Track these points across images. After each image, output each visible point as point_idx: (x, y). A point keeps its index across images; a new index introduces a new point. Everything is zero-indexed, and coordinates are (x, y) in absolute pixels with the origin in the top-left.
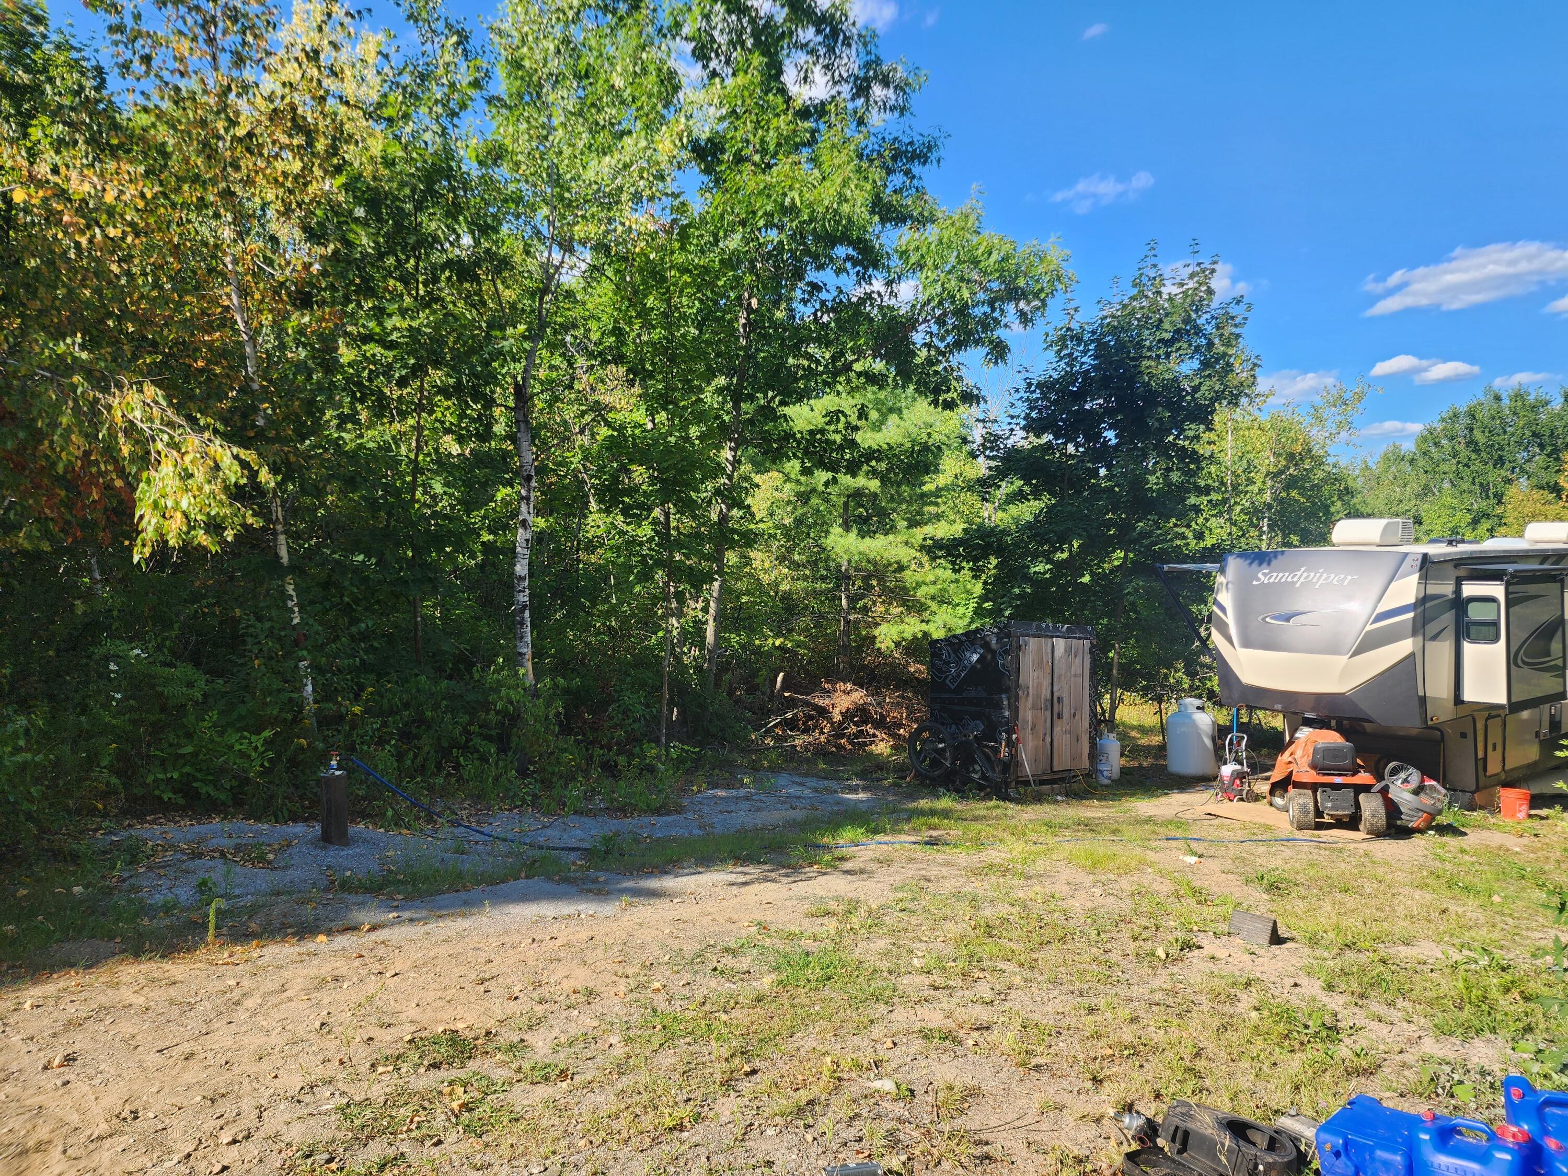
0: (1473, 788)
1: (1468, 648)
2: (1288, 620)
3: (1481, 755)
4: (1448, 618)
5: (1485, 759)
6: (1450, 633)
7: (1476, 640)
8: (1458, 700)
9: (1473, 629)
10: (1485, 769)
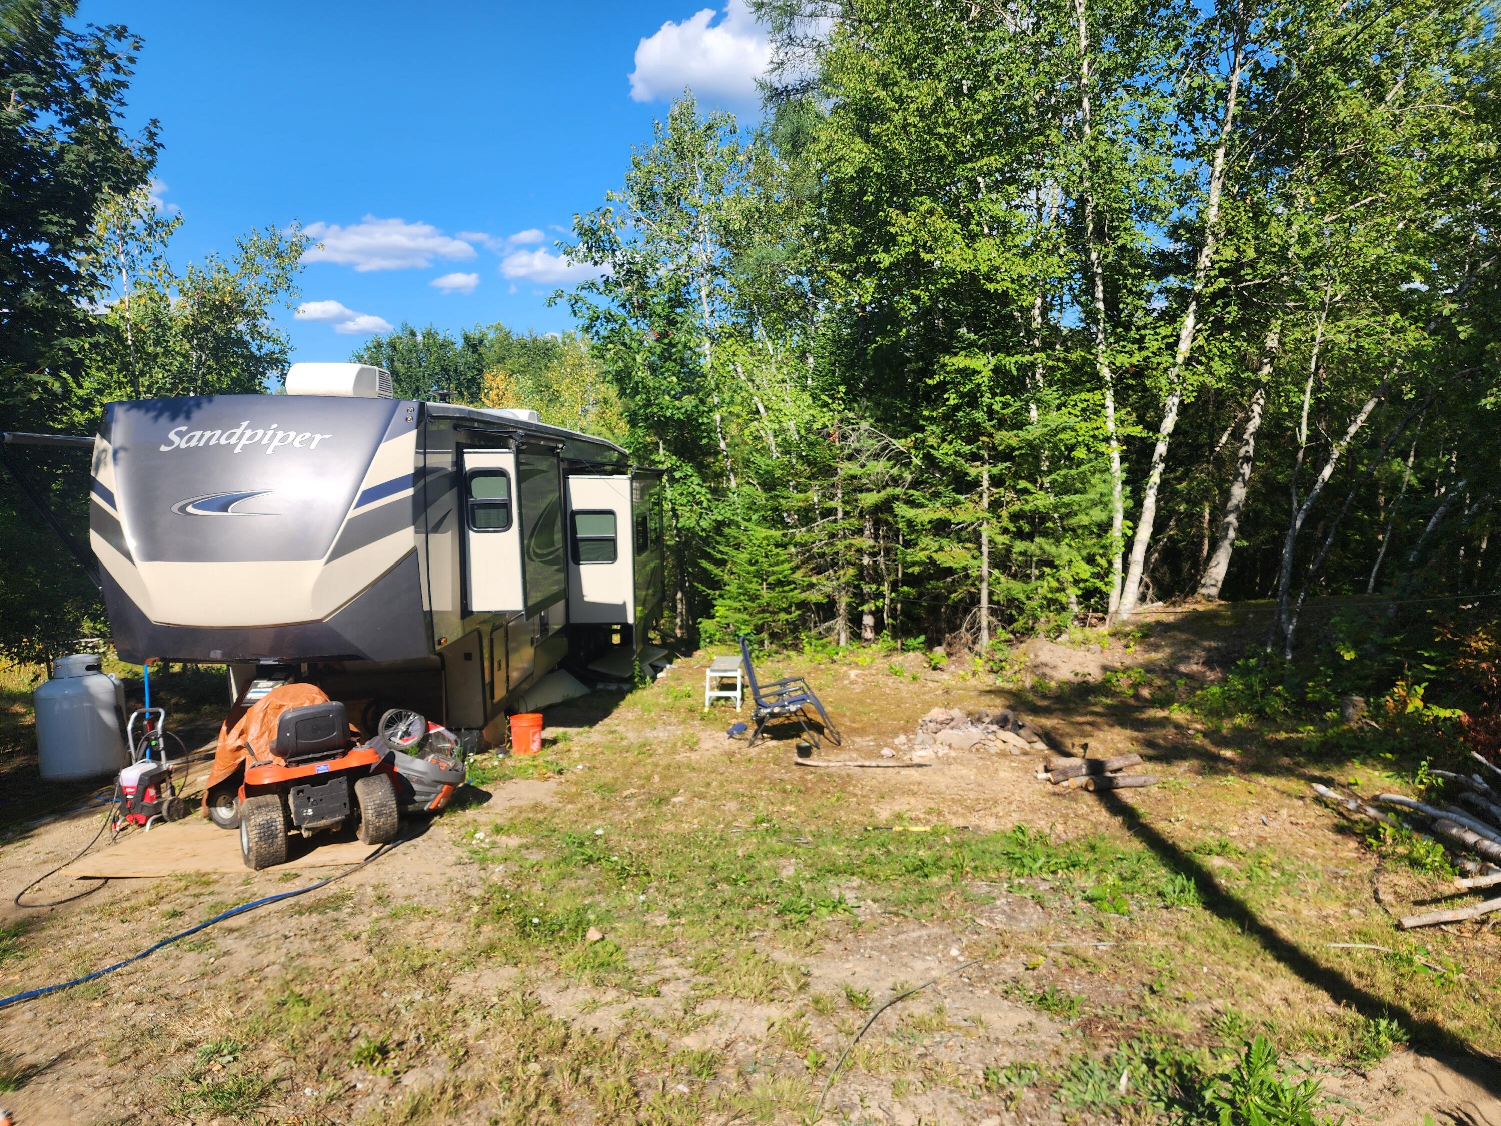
0: (481, 722)
1: (475, 539)
2: (225, 509)
3: (487, 679)
4: (449, 500)
5: (492, 683)
6: (452, 521)
7: (484, 528)
8: (465, 610)
9: (480, 514)
10: (492, 697)
